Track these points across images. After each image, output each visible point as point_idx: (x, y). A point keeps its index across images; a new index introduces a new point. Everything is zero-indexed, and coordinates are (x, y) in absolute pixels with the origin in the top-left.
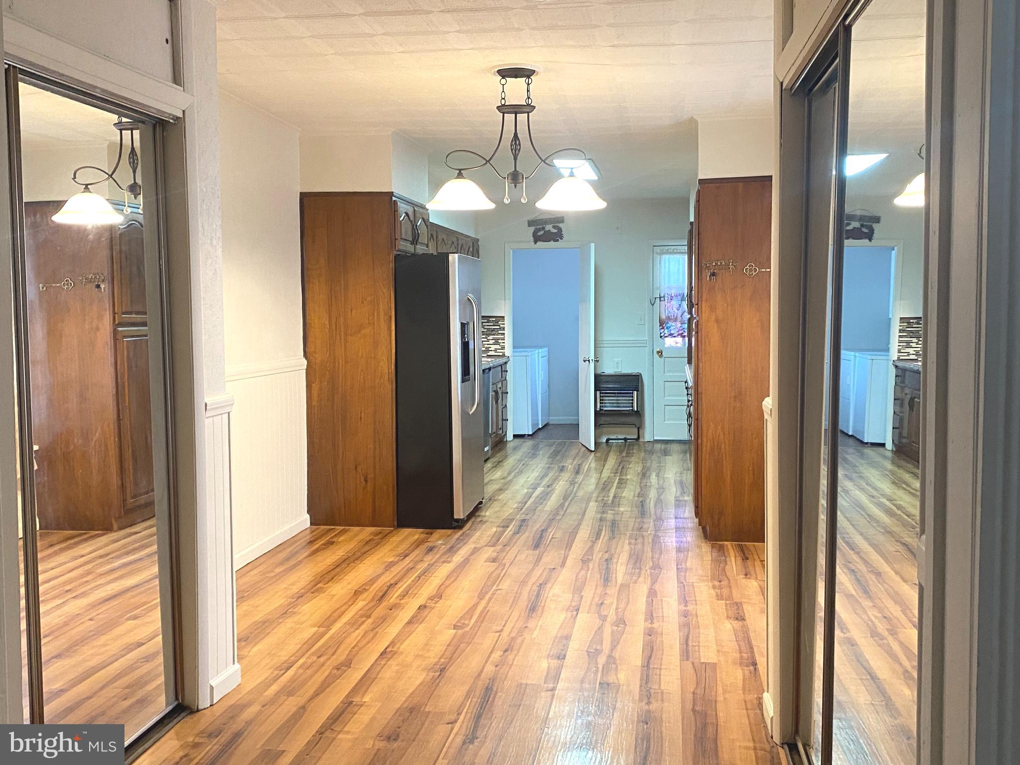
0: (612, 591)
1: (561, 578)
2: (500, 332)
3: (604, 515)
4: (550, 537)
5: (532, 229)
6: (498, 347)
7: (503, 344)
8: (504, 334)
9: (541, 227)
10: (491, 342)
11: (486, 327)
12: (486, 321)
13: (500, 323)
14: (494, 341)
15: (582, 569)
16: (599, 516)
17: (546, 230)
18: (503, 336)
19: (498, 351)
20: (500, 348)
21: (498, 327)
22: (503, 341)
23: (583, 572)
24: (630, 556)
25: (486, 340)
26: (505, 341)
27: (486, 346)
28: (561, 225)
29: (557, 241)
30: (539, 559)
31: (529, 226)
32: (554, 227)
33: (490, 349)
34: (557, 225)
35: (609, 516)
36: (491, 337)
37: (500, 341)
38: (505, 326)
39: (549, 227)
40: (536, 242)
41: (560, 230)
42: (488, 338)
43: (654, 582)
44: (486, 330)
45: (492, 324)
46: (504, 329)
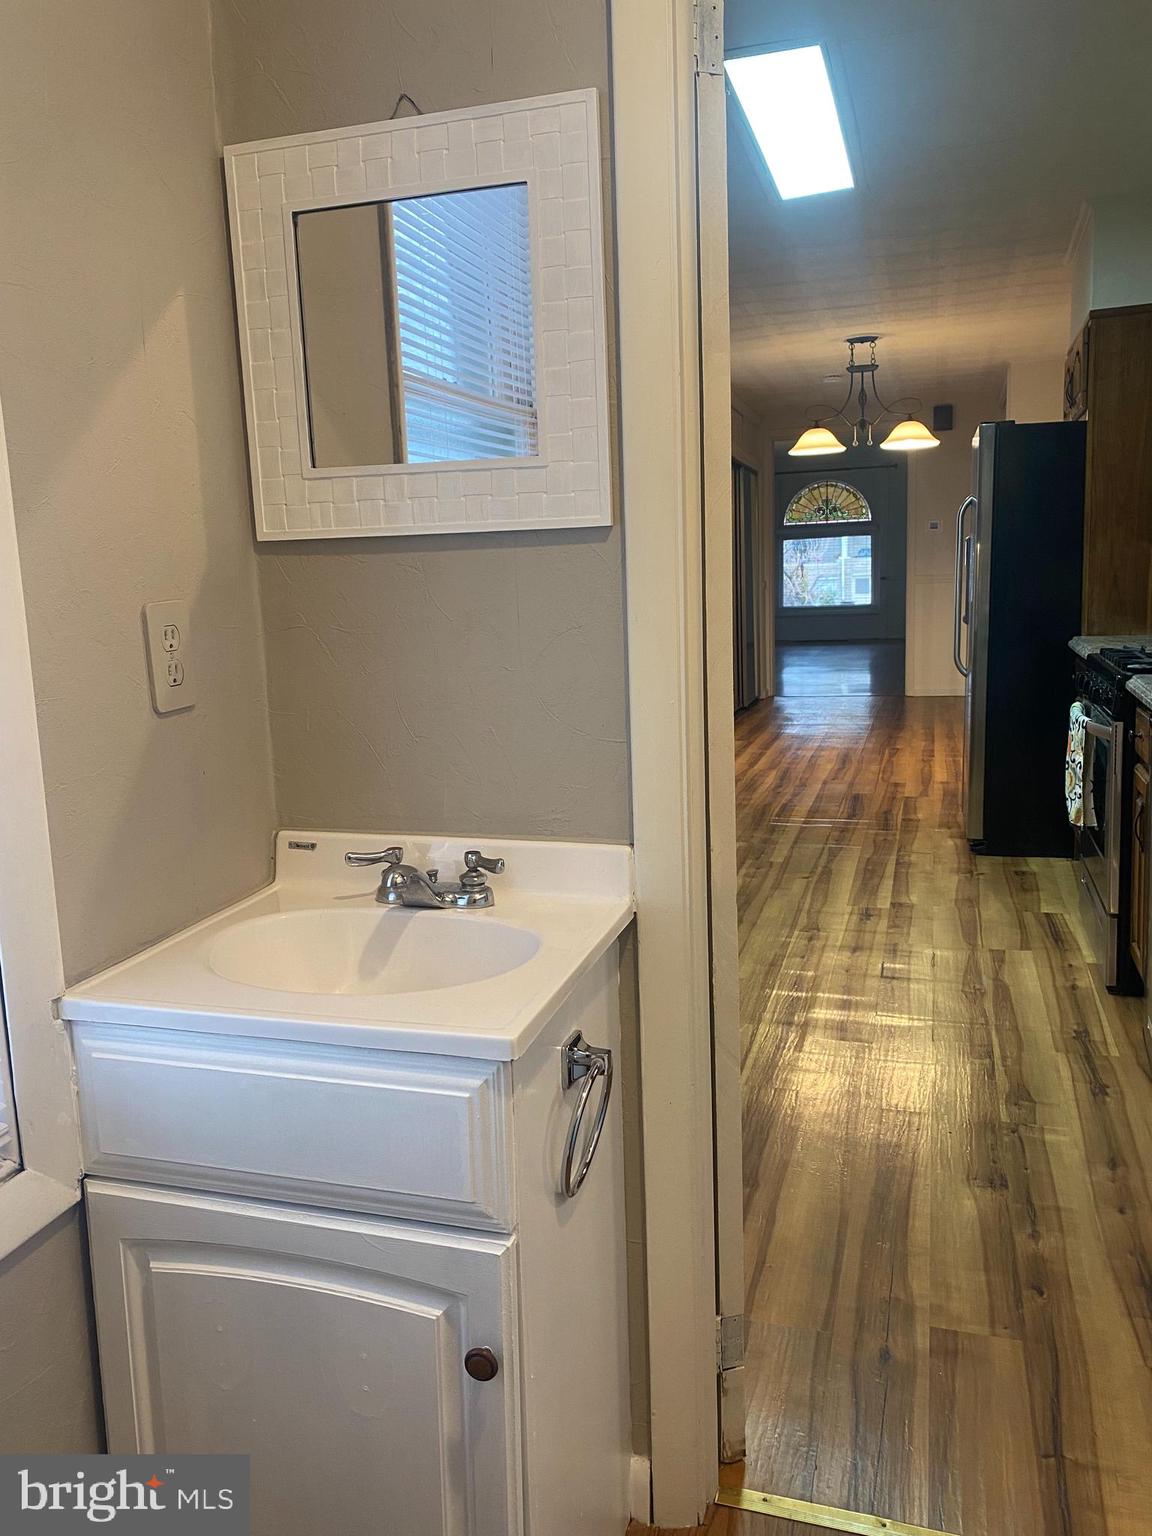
0: (784, 766)
1: (827, 773)
3: (767, 836)
4: (842, 806)
15: (807, 779)
16: (775, 836)
23: (807, 776)
24: (755, 790)
30: (851, 784)
35: (759, 835)
43: (746, 771)
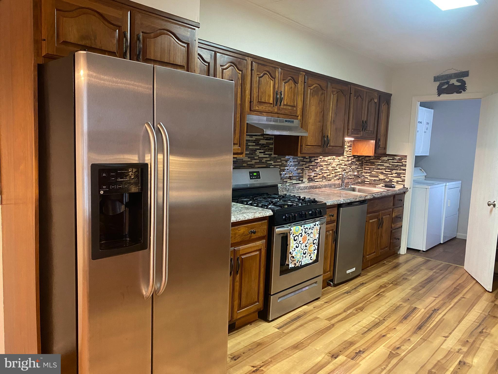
2: (402, 168)
5: (438, 83)
6: (399, 179)
7: (404, 178)
8: (405, 170)
9: (446, 81)
10: (394, 175)
11: (391, 163)
12: (392, 158)
13: (402, 160)
14: (396, 175)
17: (450, 83)
18: (404, 172)
19: (399, 183)
20: (401, 180)
21: (401, 164)
22: (404, 175)
25: (390, 173)
26: (405, 176)
27: (390, 178)
28: (465, 79)
29: (461, 92)
31: (435, 81)
32: (458, 81)
33: (393, 181)
34: (462, 78)
36: (394, 171)
37: (401, 175)
38: (407, 163)
39: (454, 81)
40: (439, 95)
41: (464, 83)
42: (392, 172)
44: (391, 166)
45: (396, 161)
46: (405, 166)
